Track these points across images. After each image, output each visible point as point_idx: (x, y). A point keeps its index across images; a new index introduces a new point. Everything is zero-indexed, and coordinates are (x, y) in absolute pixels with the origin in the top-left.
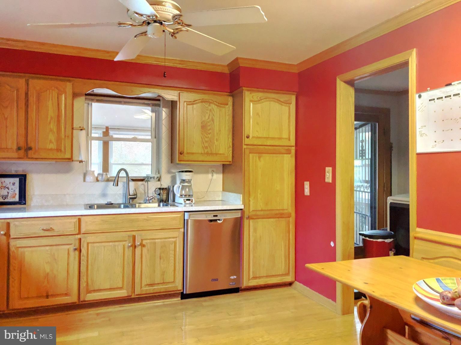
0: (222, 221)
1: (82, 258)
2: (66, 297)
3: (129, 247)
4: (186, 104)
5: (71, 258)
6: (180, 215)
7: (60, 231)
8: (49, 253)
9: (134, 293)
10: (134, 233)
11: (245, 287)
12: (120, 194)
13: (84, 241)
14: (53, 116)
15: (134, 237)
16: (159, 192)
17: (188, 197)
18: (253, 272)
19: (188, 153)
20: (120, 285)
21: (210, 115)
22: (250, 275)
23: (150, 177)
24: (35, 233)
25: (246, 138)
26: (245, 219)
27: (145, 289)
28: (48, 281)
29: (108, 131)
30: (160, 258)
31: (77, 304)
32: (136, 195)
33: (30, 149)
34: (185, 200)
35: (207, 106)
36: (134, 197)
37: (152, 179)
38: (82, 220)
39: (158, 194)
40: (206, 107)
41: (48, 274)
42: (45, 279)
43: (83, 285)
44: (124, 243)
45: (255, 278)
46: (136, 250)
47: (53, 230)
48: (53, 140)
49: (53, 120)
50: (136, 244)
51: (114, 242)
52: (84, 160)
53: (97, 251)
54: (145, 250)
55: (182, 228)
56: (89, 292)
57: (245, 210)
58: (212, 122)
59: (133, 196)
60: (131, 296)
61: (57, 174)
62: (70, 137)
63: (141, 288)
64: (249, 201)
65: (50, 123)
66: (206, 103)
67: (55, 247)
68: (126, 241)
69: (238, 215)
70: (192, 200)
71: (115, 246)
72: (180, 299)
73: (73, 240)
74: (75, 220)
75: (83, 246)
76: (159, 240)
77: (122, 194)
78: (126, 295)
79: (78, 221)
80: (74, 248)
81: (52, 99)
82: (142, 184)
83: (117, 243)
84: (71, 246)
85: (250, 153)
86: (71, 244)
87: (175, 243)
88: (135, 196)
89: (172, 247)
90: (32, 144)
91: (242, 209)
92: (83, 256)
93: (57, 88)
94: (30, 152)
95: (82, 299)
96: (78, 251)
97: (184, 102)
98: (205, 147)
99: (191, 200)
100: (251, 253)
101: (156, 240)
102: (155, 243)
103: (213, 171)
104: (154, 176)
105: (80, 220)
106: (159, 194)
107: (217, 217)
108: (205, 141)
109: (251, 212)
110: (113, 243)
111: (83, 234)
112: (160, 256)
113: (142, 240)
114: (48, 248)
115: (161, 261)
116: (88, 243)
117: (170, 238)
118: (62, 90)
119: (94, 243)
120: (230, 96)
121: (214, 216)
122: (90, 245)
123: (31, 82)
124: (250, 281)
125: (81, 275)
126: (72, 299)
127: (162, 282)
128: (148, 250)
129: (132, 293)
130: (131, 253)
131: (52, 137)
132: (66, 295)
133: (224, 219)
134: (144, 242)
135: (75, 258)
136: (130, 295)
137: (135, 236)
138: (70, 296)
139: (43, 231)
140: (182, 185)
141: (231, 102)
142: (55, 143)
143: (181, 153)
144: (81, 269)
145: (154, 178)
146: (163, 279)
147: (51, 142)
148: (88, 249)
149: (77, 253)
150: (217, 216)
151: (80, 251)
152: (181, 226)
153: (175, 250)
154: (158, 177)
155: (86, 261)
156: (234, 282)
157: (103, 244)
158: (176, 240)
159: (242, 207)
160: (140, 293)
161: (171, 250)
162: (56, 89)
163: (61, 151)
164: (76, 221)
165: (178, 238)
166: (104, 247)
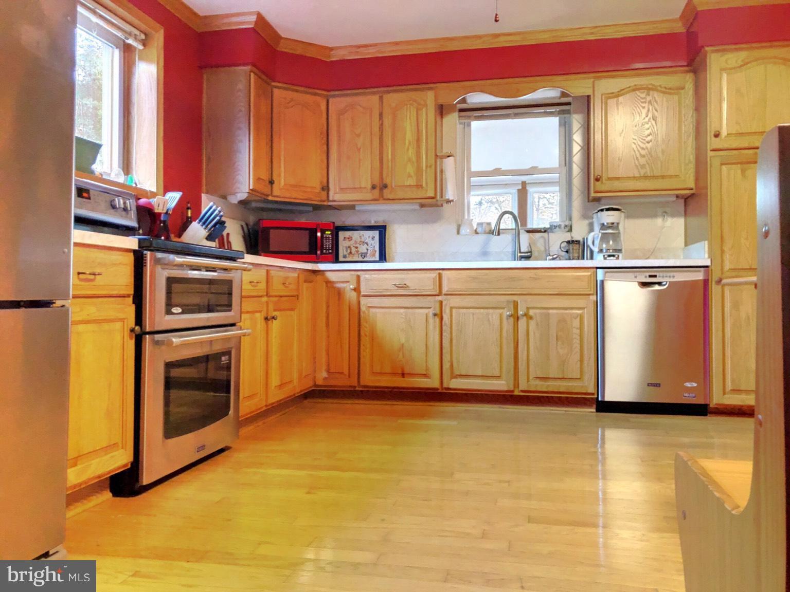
0: (667, 286)
1: (444, 328)
2: (426, 380)
3: (509, 317)
4: (605, 98)
5: (431, 327)
6: (589, 274)
7: (416, 289)
8: (404, 317)
9: (518, 387)
10: (515, 298)
11: (716, 404)
12: (508, 252)
13: (446, 305)
14: (411, 141)
15: (516, 305)
16: (567, 248)
17: (612, 252)
18: (733, 381)
19: (610, 179)
20: (497, 373)
21: (649, 110)
22: (727, 386)
23: (554, 226)
24: (387, 290)
25: (713, 138)
26: (713, 283)
27: (535, 383)
28: (403, 354)
29: (525, 188)
30: (557, 339)
31: (439, 391)
32: (530, 252)
33: (385, 186)
34: (606, 256)
35: (643, 95)
36: (528, 256)
37: (557, 228)
38: (443, 275)
39: (565, 250)
40: (641, 98)
41: (403, 345)
42: (400, 351)
43: (446, 366)
44: (501, 311)
45: (736, 391)
46: (519, 322)
47: (408, 287)
48: (412, 174)
49: (412, 146)
50: (519, 315)
51: (487, 308)
52: (452, 199)
53: (463, 319)
54: (532, 323)
55: (592, 294)
56: (454, 376)
57: (713, 268)
58: (653, 122)
59: (526, 254)
60: (513, 391)
61: (422, 224)
62: (433, 167)
63: (528, 381)
64: (723, 251)
65: (408, 149)
66: (641, 91)
67: (410, 311)
68: (504, 308)
69: (699, 276)
70: (618, 256)
71: (488, 314)
72: (594, 410)
73: (432, 302)
74: (434, 275)
75: (445, 312)
76: (555, 311)
77: (510, 252)
78: (506, 389)
79: (438, 276)
80: (433, 312)
81: (410, 118)
82: (542, 237)
83: (491, 311)
84: (430, 310)
85: (722, 164)
86: (430, 308)
87: (581, 317)
88: (529, 254)
89: (576, 323)
90: (387, 181)
91: (707, 267)
92: (446, 324)
93: (415, 101)
94: (386, 191)
95: (445, 385)
96: (438, 317)
97: (602, 95)
98: (640, 165)
99: (616, 256)
100: (728, 346)
101: (551, 311)
102: (548, 315)
103: (665, 212)
104: (561, 224)
105: (440, 276)
106: (567, 252)
107: (655, 278)
108: (640, 154)
109: (728, 271)
110: (486, 311)
111: (445, 295)
112: (557, 336)
113: (528, 308)
114: (402, 311)
115: (558, 343)
116: (451, 308)
117: (572, 308)
118: (422, 102)
119: (459, 308)
120: (688, 72)
121: (650, 276)
122: (454, 310)
123: (386, 97)
124: (726, 396)
125: (444, 351)
126: (433, 382)
127: (560, 377)
128: (537, 324)
129: (515, 387)
130: (511, 327)
131: (411, 169)
132: (425, 376)
133: (670, 282)
134: (531, 312)
135: (435, 327)
136: (512, 389)
137: (517, 303)
138: (430, 379)
139: (397, 288)
140: (602, 233)
141: (691, 83)
142: (415, 178)
143: (597, 180)
144: (443, 342)
145: (560, 226)
146: (563, 371)
147: (410, 176)
148: (451, 315)
149: (437, 320)
150: (655, 276)
151: (442, 319)
152: (591, 290)
153: (581, 328)
154: (566, 226)
155: (449, 332)
156: (692, 393)
157: (471, 310)
158: (582, 313)
159: (708, 263)
160: (526, 389)
161: (574, 327)
162: (414, 103)
163: (421, 186)
164: (436, 276)
165: (586, 309)
166: (473, 314)
